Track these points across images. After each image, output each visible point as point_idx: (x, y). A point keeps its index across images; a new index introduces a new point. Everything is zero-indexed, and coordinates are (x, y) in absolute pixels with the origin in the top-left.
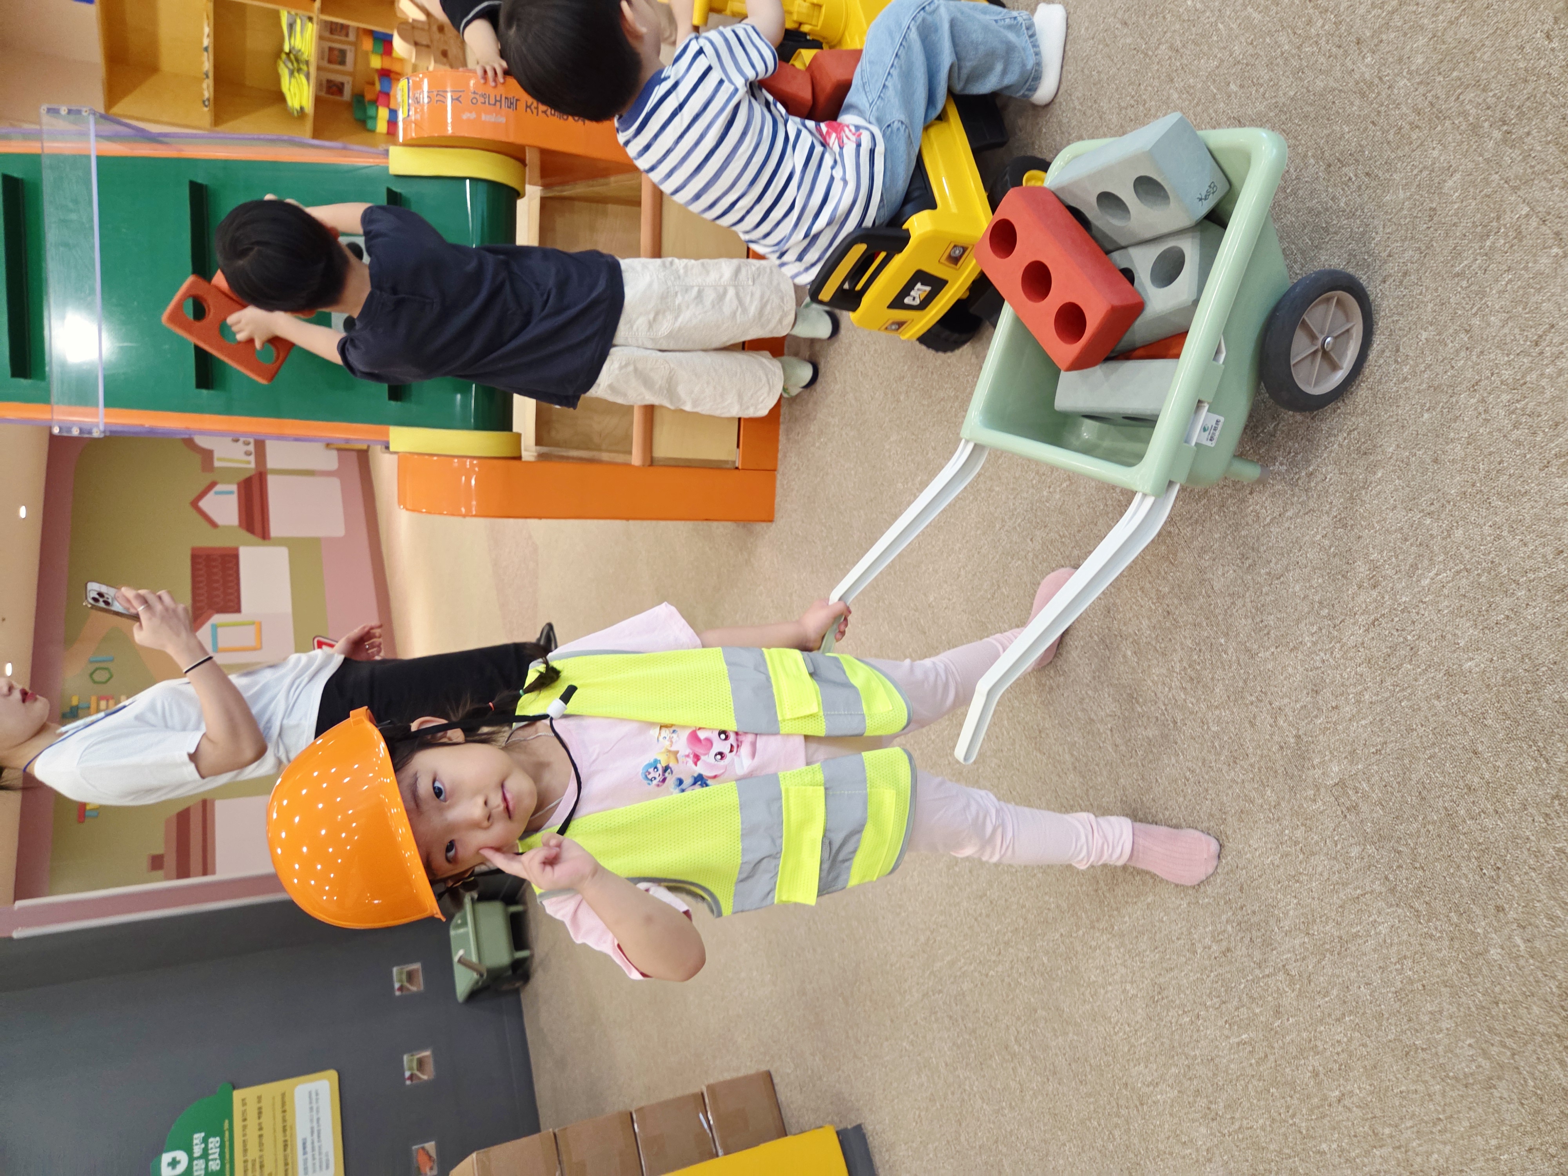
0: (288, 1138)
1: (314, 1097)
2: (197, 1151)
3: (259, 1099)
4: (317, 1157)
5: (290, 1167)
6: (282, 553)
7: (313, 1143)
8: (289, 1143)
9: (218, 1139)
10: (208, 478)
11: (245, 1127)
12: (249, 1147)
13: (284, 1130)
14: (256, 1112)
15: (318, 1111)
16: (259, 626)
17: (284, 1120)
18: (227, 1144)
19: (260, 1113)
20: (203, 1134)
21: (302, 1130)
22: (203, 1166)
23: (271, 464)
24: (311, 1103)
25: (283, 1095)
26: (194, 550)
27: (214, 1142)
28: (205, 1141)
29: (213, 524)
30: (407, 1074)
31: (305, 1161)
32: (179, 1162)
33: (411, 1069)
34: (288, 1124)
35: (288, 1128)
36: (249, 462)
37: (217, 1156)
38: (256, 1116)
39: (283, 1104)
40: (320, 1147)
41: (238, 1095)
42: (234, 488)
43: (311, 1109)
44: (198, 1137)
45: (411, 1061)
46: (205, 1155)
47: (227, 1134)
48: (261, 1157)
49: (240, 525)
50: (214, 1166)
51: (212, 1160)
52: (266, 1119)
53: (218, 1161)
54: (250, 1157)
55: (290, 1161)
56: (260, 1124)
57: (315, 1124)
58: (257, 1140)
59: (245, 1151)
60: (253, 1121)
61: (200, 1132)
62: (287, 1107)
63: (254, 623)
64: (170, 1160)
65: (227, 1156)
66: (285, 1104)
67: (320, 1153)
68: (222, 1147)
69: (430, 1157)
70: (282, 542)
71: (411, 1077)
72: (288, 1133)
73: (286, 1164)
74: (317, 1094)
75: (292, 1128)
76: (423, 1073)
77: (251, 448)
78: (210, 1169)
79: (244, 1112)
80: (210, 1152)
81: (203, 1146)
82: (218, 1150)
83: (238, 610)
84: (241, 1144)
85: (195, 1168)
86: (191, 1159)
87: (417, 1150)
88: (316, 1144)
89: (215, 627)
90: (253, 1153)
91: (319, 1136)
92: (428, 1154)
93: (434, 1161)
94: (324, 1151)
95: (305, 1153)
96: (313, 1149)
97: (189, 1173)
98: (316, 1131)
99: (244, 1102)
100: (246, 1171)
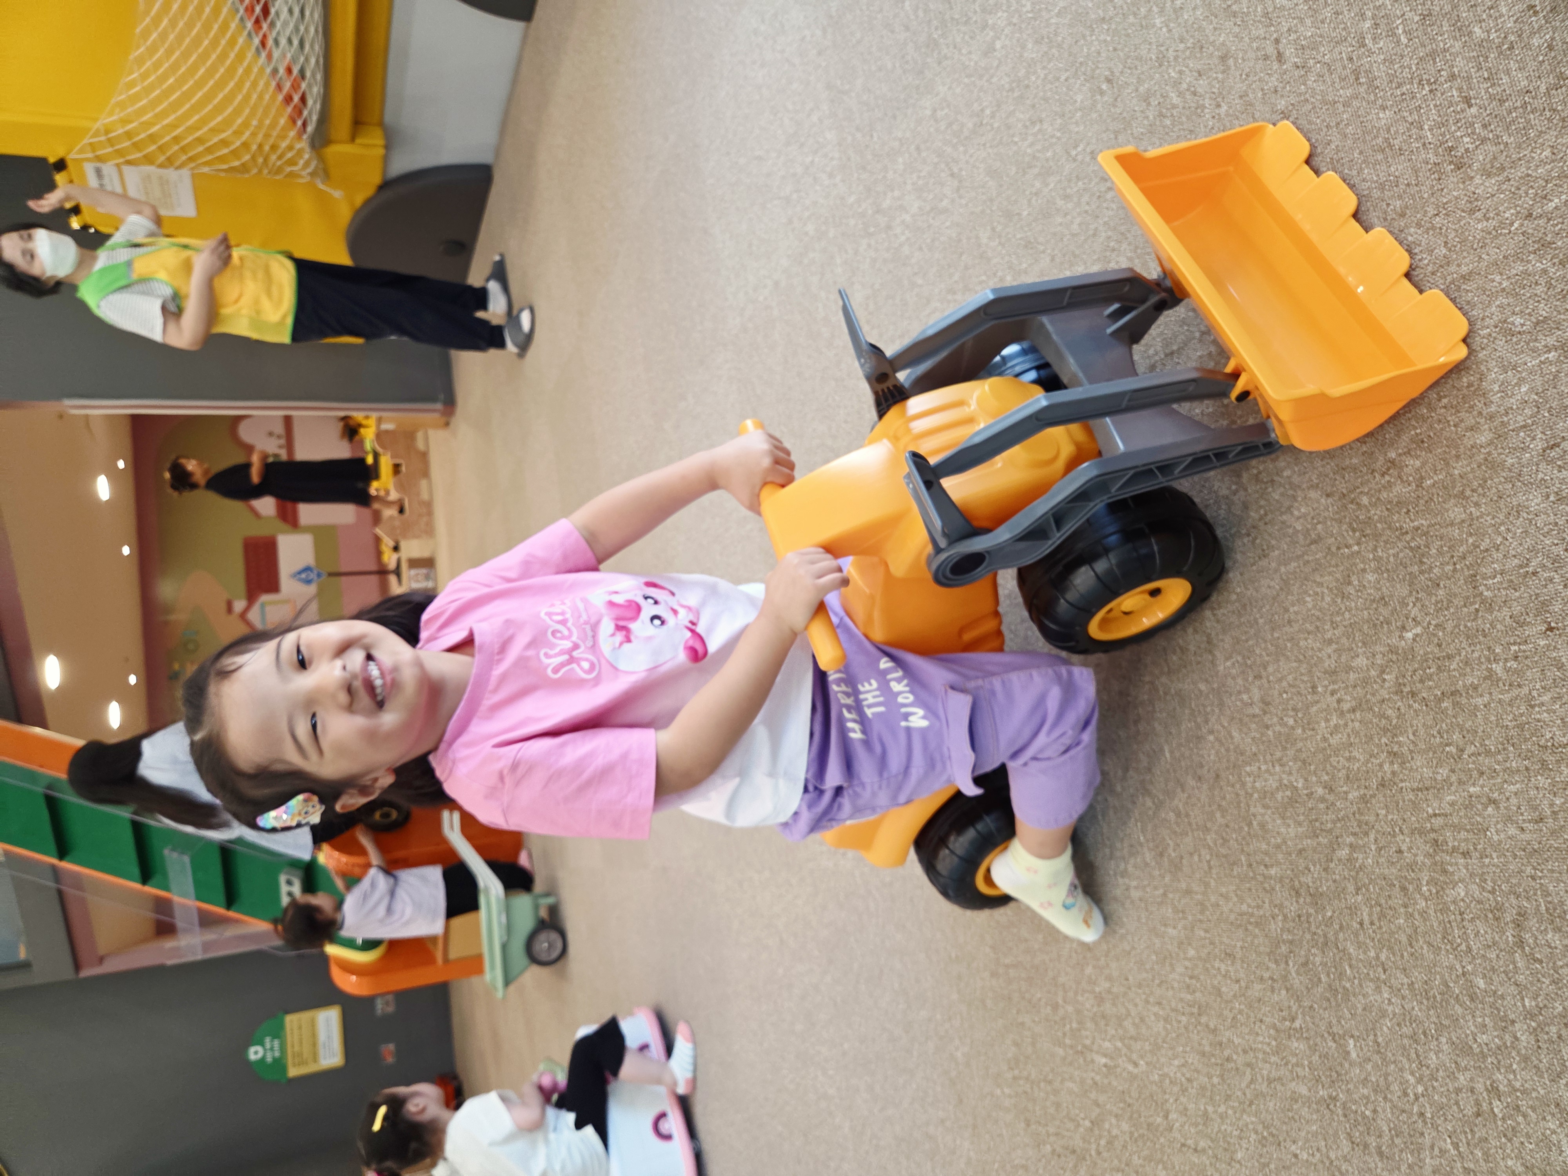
0: (315, 1040)
1: (328, 1020)
2: (268, 1046)
3: (300, 1021)
4: (330, 1050)
5: (316, 1055)
6: (308, 537)
7: (329, 1044)
8: (316, 1044)
9: (278, 1041)
11: (292, 1035)
12: (294, 1044)
13: (313, 1036)
14: (298, 1027)
16: (294, 604)
17: (313, 1032)
18: (283, 1043)
19: (300, 1028)
20: (270, 1038)
21: (322, 1036)
22: (271, 1055)
24: (327, 1022)
25: (312, 1018)
26: (245, 539)
27: (276, 1043)
28: (272, 1041)
29: (257, 514)
30: (380, 1007)
31: (325, 1053)
32: (259, 1052)
33: (381, 1004)
34: (315, 1033)
35: (316, 1035)
37: (278, 1049)
38: (298, 1029)
40: (332, 1046)
41: (288, 1017)
43: (327, 1026)
44: (268, 1040)
45: (382, 1001)
46: (272, 1049)
47: (283, 1038)
48: (301, 1050)
49: (277, 515)
50: (277, 1055)
51: (276, 1051)
52: (303, 1032)
53: (279, 1052)
55: (316, 1051)
56: (300, 1033)
57: (330, 1033)
58: (299, 1040)
59: (293, 1046)
60: (296, 1031)
61: (268, 1037)
63: (289, 600)
64: (254, 1051)
65: (283, 1049)
66: (313, 1024)
67: (332, 1049)
68: (280, 1044)
69: (391, 1051)
70: (309, 529)
71: (382, 1009)
72: (315, 1037)
73: (314, 1054)
74: (330, 1018)
76: (388, 1007)
77: (283, 441)
78: (274, 1058)
79: (291, 1027)
80: (274, 1046)
81: (271, 1044)
82: (278, 1046)
83: (278, 591)
84: (290, 1043)
85: (267, 1055)
86: (265, 1050)
87: (384, 1048)
89: (263, 606)
90: (296, 1049)
91: (332, 1040)
92: (390, 1049)
93: (393, 1055)
94: (334, 1047)
95: (324, 1048)
96: (329, 1047)
97: (264, 1058)
98: (329, 1037)
99: (291, 1021)
100: (294, 1057)
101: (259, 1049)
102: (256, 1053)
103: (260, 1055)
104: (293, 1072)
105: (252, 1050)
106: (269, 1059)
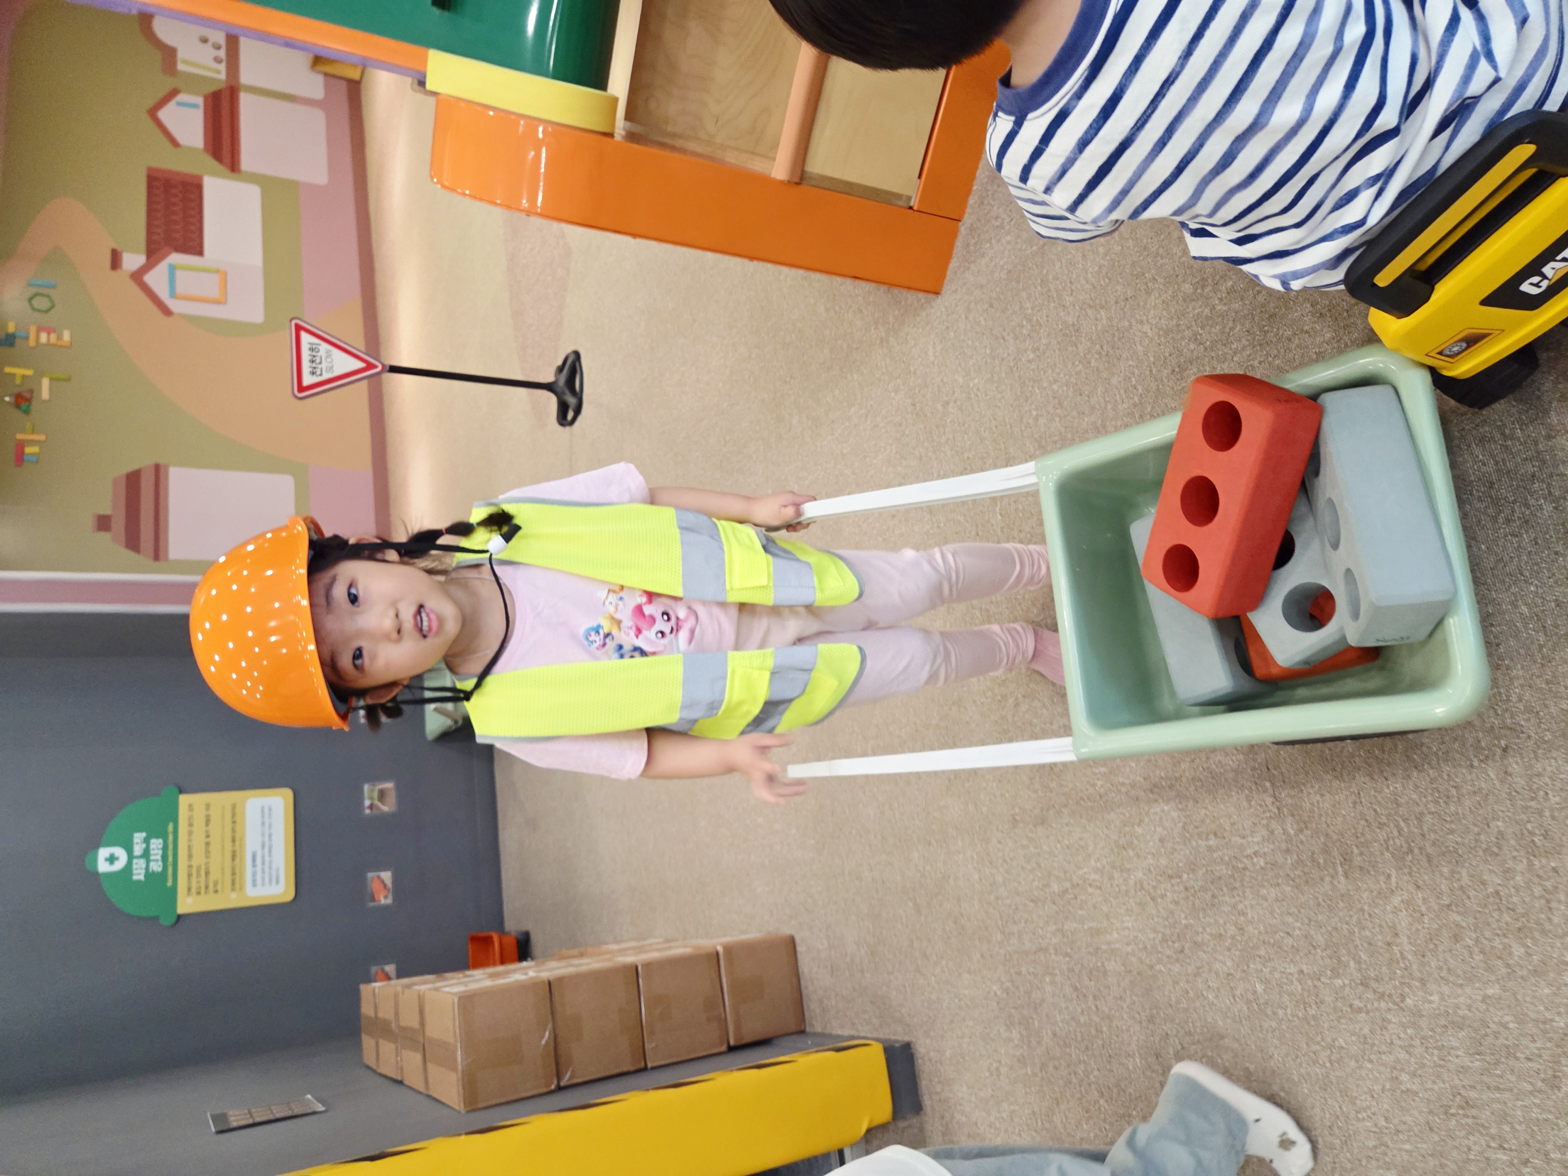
0: (237, 848)
1: (265, 813)
2: (138, 850)
3: (208, 807)
4: (267, 870)
5: (237, 877)
6: (252, 194)
7: (263, 857)
8: (238, 854)
9: (161, 841)
10: (170, 83)
11: (190, 833)
12: (194, 851)
13: (234, 841)
14: (203, 820)
15: (270, 826)
16: (223, 276)
17: (234, 831)
18: (171, 847)
19: (208, 822)
20: (144, 835)
21: (252, 843)
22: (144, 866)
23: (246, 77)
24: (263, 817)
25: (234, 807)
26: (150, 169)
27: (156, 844)
28: (147, 841)
29: (175, 143)
30: (367, 803)
31: (254, 874)
32: (117, 859)
33: (371, 798)
34: (238, 835)
35: (237, 839)
36: (219, 72)
37: (159, 857)
38: (204, 823)
39: (234, 815)
40: (270, 863)
41: (184, 800)
42: (199, 101)
43: (263, 824)
44: (139, 837)
45: (372, 791)
46: (146, 854)
47: (171, 838)
48: (207, 864)
49: (206, 149)
50: (156, 867)
51: (154, 860)
52: (214, 828)
53: (160, 863)
54: (195, 862)
55: (237, 871)
56: (207, 831)
57: (266, 839)
58: (203, 847)
59: (190, 856)
60: (199, 828)
61: (140, 831)
62: (237, 819)
63: (218, 271)
64: (108, 856)
65: (170, 859)
66: (235, 815)
67: (270, 868)
68: (165, 849)
69: (385, 886)
70: (254, 178)
71: (371, 807)
72: (237, 843)
73: (234, 874)
74: (270, 810)
75: (242, 839)
76: (383, 804)
77: (222, 53)
78: (151, 870)
79: (190, 818)
80: (152, 852)
81: (144, 845)
82: (160, 852)
83: (200, 252)
84: (186, 848)
85: (135, 866)
86: (131, 857)
87: (373, 879)
88: (267, 859)
89: (172, 269)
90: (199, 859)
91: (270, 851)
92: (383, 882)
93: (388, 891)
94: (274, 866)
95: (254, 865)
96: (263, 863)
97: (128, 868)
98: (267, 846)
99: (191, 807)
100: (190, 875)
101: (120, 853)
102: (112, 859)
103: (119, 866)
104: (186, 904)
105: (103, 853)
106: (139, 875)
